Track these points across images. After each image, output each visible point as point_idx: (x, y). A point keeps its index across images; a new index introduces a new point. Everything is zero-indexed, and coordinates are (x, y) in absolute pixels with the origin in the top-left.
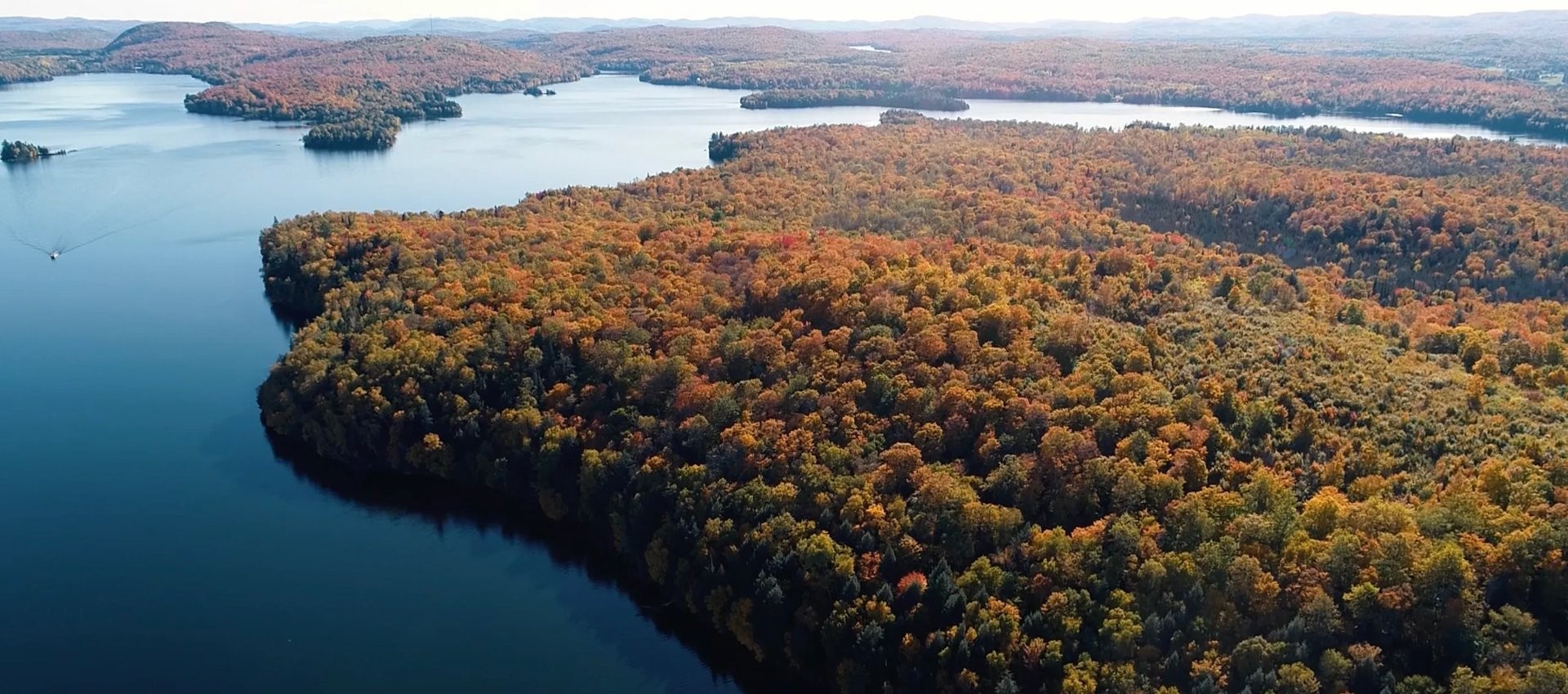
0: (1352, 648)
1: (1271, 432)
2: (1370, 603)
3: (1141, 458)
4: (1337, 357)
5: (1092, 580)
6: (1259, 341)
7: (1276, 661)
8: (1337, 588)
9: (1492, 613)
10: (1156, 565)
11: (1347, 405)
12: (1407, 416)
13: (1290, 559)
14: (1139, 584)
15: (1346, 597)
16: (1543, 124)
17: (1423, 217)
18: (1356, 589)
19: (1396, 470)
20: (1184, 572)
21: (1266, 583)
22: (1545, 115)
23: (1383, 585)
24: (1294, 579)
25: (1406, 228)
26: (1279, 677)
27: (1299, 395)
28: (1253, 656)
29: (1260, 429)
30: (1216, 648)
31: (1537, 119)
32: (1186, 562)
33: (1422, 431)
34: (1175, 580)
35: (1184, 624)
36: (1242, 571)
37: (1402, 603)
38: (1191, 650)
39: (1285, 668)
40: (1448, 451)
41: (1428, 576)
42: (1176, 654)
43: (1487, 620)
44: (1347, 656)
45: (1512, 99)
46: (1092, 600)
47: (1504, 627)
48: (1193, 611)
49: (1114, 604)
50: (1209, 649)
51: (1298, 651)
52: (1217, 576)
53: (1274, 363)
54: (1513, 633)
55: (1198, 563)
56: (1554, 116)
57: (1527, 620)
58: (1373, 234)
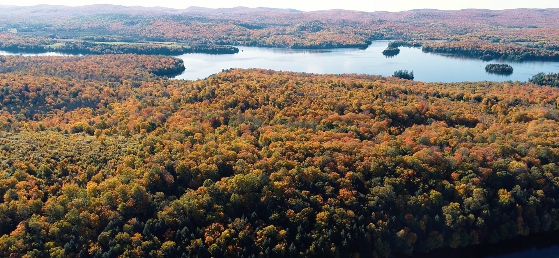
0: (129, 222)
1: (52, 173)
2: (125, 208)
3: (16, 198)
4: (52, 143)
5: (33, 245)
6: (21, 145)
7: (113, 236)
8: (114, 208)
9: (154, 196)
10: (54, 228)
11: (69, 156)
12: (89, 154)
13: (95, 207)
14: (52, 238)
15: (118, 209)
16: (24, 48)
17: (22, 88)
18: (120, 206)
19: (99, 170)
20: (65, 226)
21: (94, 217)
22: (23, 44)
23: (125, 201)
24: (100, 211)
25: (18, 93)
26: (116, 239)
27: (51, 158)
28: (105, 238)
29: (48, 174)
30: (91, 242)
31: (21, 46)
32: (64, 223)
33: (98, 157)
34: (64, 230)
35: (76, 241)
36: (84, 217)
37: (133, 204)
38: (85, 247)
39: (117, 236)
40: (108, 160)
41: (135, 193)
42: (81, 250)
43: (154, 198)
44: (129, 224)
45: (8, 40)
46: (40, 251)
47: (158, 198)
48: (77, 236)
49: (49, 248)
50: (90, 243)
51: (117, 230)
52: (77, 222)
53: (33, 151)
54: (162, 199)
55: (67, 221)
56: (26, 45)
57: (162, 193)
58: (7, 97)
